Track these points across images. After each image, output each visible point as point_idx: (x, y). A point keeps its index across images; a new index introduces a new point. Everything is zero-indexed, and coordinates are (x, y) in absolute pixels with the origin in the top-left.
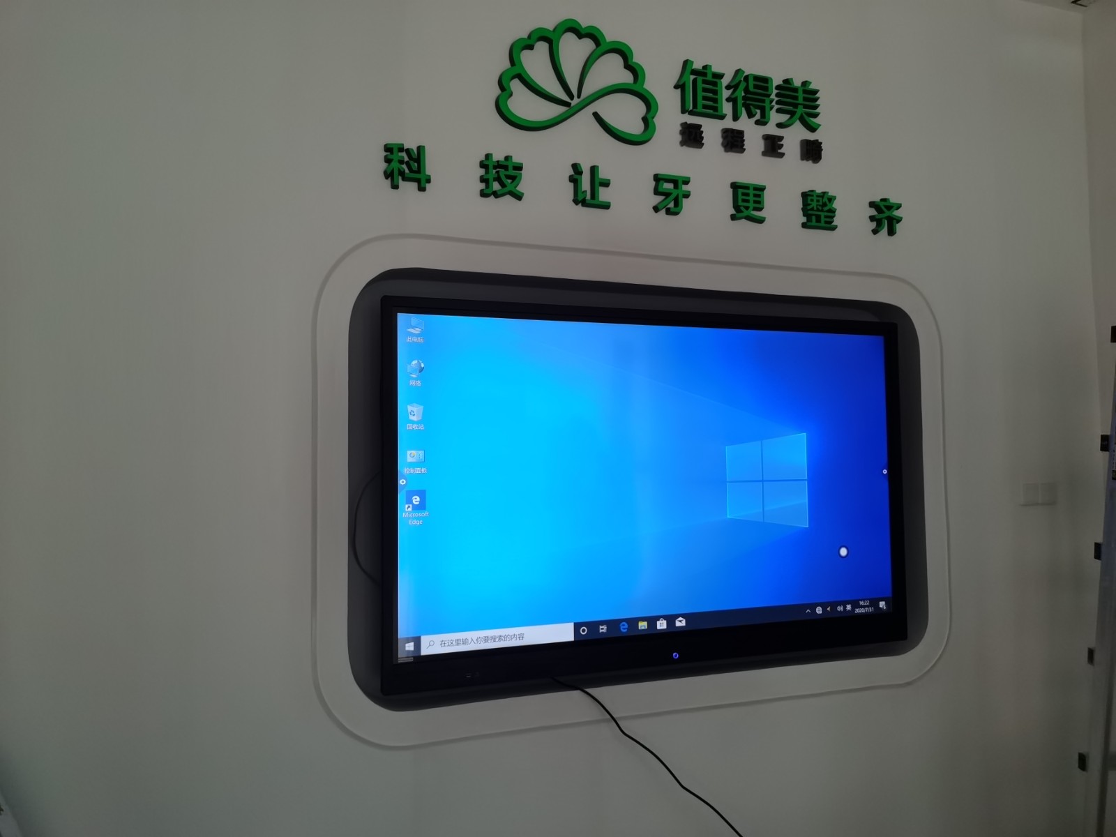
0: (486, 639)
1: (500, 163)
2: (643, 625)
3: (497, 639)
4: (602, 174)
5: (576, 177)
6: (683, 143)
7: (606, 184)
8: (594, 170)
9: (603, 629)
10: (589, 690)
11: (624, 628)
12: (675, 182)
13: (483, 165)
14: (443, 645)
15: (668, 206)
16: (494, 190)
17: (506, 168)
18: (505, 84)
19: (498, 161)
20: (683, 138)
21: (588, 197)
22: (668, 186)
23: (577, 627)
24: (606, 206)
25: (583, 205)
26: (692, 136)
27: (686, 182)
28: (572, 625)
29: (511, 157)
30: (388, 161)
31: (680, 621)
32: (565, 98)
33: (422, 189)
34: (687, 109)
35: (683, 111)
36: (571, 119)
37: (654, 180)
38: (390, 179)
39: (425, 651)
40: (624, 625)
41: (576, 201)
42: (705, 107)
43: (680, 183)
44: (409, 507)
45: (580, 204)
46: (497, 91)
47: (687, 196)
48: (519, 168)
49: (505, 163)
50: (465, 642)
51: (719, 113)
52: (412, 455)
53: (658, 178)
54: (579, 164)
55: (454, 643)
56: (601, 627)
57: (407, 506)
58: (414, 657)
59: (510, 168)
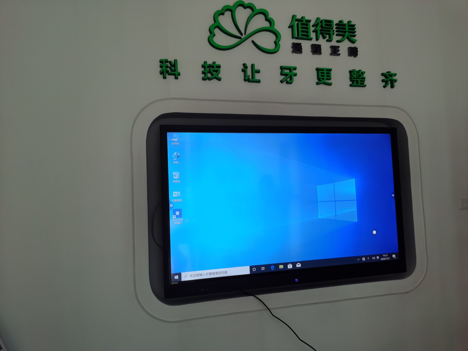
0: (210, 274)
1: (210, 65)
2: (281, 267)
3: (215, 274)
4: (256, 68)
5: (245, 69)
6: (293, 52)
7: (258, 72)
8: (253, 66)
9: (263, 269)
10: (257, 296)
11: (273, 268)
12: (290, 69)
13: (203, 66)
14: (191, 276)
15: (287, 80)
16: (208, 77)
17: (213, 67)
18: (212, 31)
19: (209, 64)
20: (293, 49)
21: (251, 78)
22: (287, 71)
23: (251, 268)
24: (259, 82)
25: (248, 82)
26: (297, 49)
27: (295, 69)
28: (249, 267)
29: (215, 62)
30: (161, 67)
31: (299, 265)
32: (239, 35)
33: (176, 78)
34: (294, 36)
35: (293, 37)
36: (242, 44)
37: (280, 69)
38: (162, 74)
39: (183, 279)
40: (272, 267)
41: (245, 80)
42: (302, 35)
43: (292, 69)
44: (174, 216)
45: (247, 81)
46: (209, 34)
47: (295, 75)
48: (219, 67)
49: (213, 65)
50: (201, 275)
51: (309, 38)
52: (175, 194)
53: (282, 68)
54: (246, 64)
55: (196, 275)
56: (262, 268)
57: (173, 216)
58: (179, 282)
59: (215, 67)
